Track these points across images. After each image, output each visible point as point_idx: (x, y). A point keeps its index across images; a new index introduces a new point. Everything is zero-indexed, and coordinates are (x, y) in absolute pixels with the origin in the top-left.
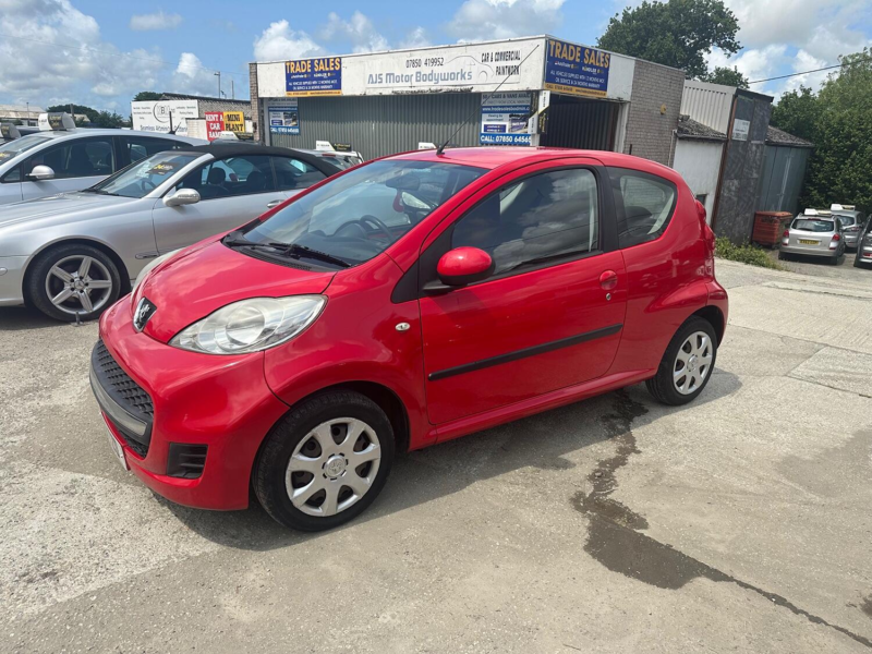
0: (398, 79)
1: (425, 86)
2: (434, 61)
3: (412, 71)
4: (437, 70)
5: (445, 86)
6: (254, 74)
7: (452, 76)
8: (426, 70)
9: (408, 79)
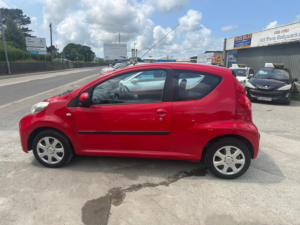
0: (271, 39)
1: (280, 41)
2: (286, 31)
3: (276, 35)
4: (286, 34)
5: (288, 40)
6: (225, 43)
7: (292, 36)
8: (281, 34)
9: (274, 38)
